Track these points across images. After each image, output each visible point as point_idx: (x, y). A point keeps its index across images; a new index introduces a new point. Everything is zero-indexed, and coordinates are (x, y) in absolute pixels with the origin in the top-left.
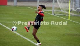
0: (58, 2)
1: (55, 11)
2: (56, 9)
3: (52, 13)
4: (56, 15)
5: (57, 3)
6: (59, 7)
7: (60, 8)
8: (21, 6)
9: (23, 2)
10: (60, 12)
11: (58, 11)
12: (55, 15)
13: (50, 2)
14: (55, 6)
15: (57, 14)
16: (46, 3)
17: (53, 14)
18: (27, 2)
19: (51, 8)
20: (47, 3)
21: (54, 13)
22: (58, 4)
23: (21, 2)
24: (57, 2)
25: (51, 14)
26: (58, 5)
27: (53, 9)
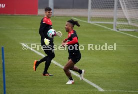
0: (123, 8)
1: (118, 23)
2: (120, 20)
3: (113, 28)
4: (120, 30)
5: (121, 11)
6: (125, 17)
7: (126, 19)
8: (61, 17)
9: (64, 10)
10: (126, 25)
11: (123, 24)
12: (118, 30)
13: (110, 8)
14: (118, 15)
15: (122, 29)
16: (103, 10)
17: (115, 30)
18: (71, 10)
19: (112, 19)
20: (105, 10)
21: (116, 27)
22: (123, 12)
23: (62, 10)
24: (121, 8)
25: (112, 30)
26: (124, 14)
27: (115, 20)
